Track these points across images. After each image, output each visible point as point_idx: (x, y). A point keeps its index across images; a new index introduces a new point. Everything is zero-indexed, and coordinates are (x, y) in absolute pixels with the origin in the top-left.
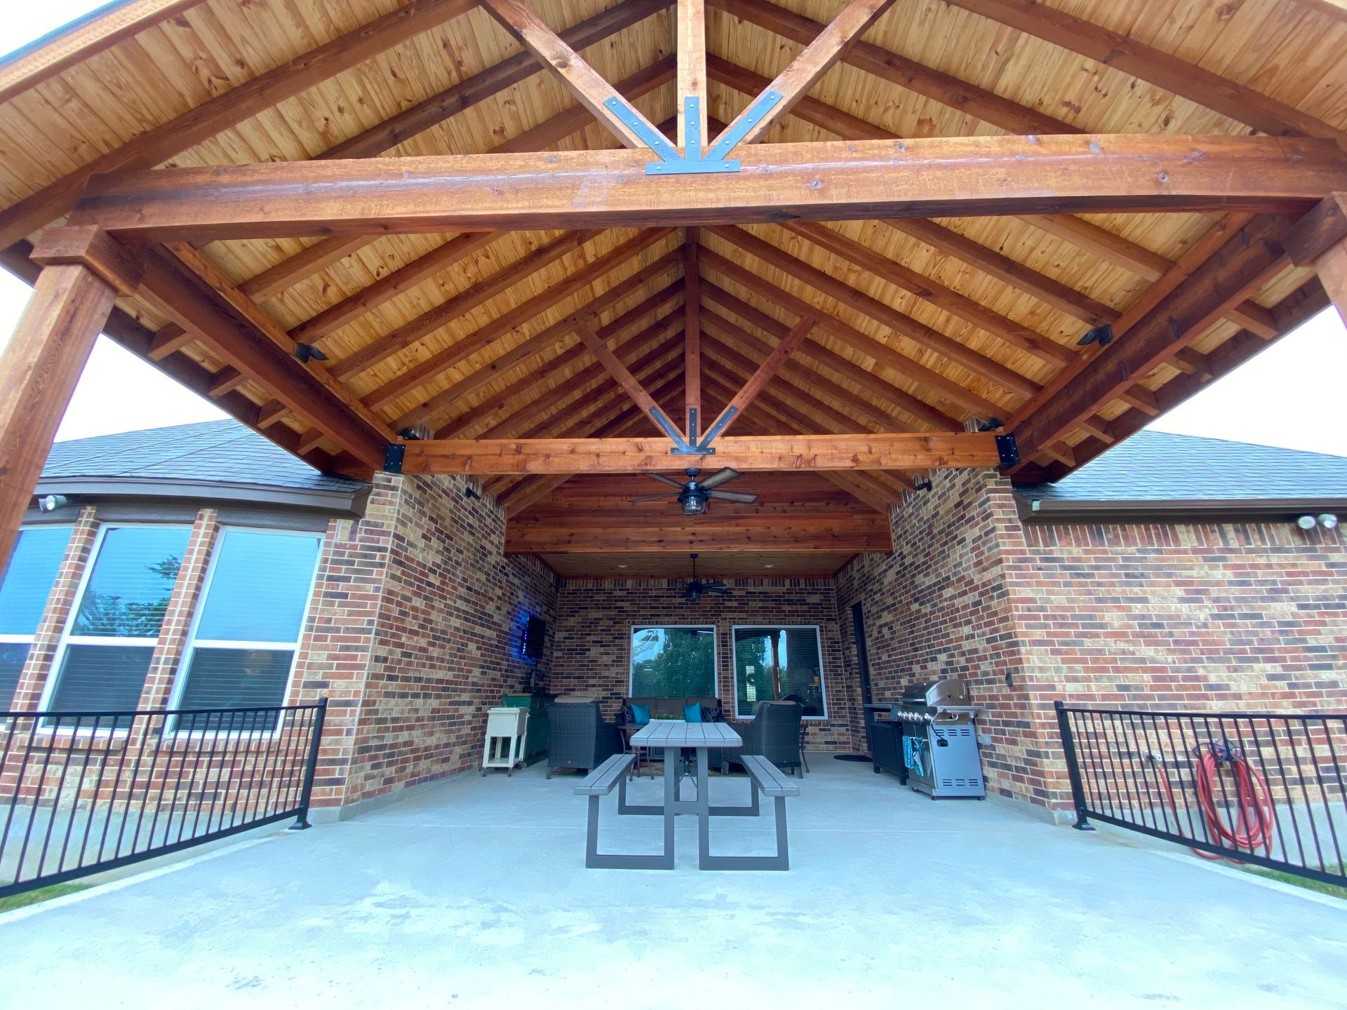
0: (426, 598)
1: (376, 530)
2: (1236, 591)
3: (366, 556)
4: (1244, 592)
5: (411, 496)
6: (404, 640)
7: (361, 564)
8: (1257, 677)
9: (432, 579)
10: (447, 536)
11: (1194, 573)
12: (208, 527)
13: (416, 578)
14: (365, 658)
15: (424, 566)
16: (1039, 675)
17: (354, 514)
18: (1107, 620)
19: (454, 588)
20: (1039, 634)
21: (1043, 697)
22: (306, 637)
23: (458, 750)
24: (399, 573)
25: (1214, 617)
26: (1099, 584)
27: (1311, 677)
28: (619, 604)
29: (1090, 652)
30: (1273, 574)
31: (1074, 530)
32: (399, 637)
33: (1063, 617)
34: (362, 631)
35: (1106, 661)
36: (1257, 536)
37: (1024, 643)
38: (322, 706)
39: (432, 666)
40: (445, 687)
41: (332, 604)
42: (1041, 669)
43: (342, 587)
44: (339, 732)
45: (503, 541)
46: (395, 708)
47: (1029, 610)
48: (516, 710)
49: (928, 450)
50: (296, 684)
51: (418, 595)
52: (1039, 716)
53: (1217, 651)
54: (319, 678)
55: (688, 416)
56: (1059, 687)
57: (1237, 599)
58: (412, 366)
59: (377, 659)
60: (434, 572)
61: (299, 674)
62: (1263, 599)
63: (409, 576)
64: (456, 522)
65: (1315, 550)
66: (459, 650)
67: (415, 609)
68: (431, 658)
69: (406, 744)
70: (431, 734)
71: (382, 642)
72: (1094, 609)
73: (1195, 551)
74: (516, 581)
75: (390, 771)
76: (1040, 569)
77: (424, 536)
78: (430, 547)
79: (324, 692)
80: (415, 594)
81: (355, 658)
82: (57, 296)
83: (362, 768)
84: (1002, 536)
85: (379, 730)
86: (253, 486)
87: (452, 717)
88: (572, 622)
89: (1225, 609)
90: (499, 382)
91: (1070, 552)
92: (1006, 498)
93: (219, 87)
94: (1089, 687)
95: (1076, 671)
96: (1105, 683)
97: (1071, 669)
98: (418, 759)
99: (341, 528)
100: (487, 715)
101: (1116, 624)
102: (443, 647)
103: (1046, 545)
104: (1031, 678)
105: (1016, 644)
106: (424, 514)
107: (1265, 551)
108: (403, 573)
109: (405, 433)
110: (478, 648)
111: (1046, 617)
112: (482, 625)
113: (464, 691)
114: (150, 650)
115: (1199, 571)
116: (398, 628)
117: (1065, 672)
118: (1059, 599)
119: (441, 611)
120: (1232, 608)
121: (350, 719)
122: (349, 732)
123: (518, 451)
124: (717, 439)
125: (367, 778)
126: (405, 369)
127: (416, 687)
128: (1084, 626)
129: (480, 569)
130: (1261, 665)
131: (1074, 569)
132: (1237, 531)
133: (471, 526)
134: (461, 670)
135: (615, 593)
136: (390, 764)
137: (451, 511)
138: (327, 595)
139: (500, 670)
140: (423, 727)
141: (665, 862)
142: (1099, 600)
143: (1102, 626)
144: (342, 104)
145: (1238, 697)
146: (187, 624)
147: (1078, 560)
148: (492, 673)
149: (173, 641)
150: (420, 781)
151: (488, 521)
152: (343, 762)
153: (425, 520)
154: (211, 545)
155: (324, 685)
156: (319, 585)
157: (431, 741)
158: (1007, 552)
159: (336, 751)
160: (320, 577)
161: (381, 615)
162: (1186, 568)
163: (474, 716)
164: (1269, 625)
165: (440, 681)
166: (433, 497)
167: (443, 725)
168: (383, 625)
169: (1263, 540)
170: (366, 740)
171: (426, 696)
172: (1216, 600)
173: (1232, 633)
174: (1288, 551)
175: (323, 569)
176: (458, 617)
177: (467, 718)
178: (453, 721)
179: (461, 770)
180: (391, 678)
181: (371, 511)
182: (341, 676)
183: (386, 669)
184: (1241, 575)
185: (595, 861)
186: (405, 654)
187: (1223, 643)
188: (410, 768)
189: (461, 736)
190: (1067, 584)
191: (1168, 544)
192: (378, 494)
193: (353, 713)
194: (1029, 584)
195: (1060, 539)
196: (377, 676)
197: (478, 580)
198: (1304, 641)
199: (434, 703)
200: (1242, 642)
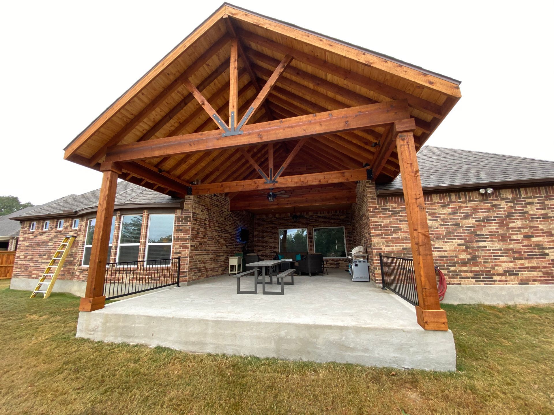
0: (204, 228)
1: (187, 212)
2: (452, 216)
3: (185, 219)
4: (454, 216)
5: (196, 201)
6: (199, 240)
7: (184, 221)
8: (454, 245)
9: (206, 222)
10: (209, 209)
11: (436, 211)
12: (146, 215)
13: (201, 223)
14: (189, 246)
15: (203, 219)
16: (377, 245)
17: (181, 208)
18: (402, 227)
19: (213, 224)
20: (378, 233)
21: (377, 252)
22: (174, 241)
23: (221, 269)
24: (195, 223)
25: (441, 225)
26: (401, 216)
27: (475, 244)
28: (274, 222)
29: (395, 238)
30: (467, 210)
31: (395, 198)
32: (198, 240)
33: (387, 227)
34: (187, 239)
35: (400, 240)
36: (464, 197)
37: (373, 236)
38: (179, 258)
39: (209, 246)
40: (214, 252)
41: (179, 232)
42: (378, 243)
43: (181, 228)
44: (184, 265)
45: (229, 207)
46: (199, 258)
47: (376, 225)
48: (237, 257)
49: (344, 176)
50: (173, 253)
51: (202, 227)
52: (375, 257)
53: (440, 236)
54: (178, 251)
55: (269, 171)
56: (383, 249)
57: (451, 219)
58: (190, 165)
59: (192, 246)
60: (206, 220)
61: (173, 251)
62: (461, 219)
63: (199, 223)
64: (212, 205)
65: (488, 200)
66: (217, 241)
67: (201, 231)
68: (209, 244)
69: (203, 267)
70: (211, 264)
71: (193, 241)
72: (398, 224)
73: (438, 203)
74: (236, 218)
75: (200, 274)
76: (381, 212)
77: (202, 211)
78: (204, 214)
79: (180, 255)
80: (201, 227)
81: (186, 246)
82: (107, 179)
83: (191, 273)
84: (369, 202)
85: (195, 264)
86: (155, 203)
87: (218, 260)
88: (259, 229)
89: (446, 222)
90: (216, 163)
91: (392, 206)
92: (372, 189)
93: (129, 121)
94: (393, 249)
95: (389, 244)
96: (398, 247)
97: (388, 243)
98: (208, 271)
99: (178, 212)
100: (229, 259)
101: (405, 229)
102: (212, 241)
103: (384, 204)
104: (374, 246)
105: (371, 236)
106: (201, 205)
107: (466, 202)
108: (196, 222)
109: (192, 183)
110: (224, 240)
111: (381, 227)
112: (224, 233)
113: (221, 252)
114: (138, 246)
115: (439, 210)
116: (197, 237)
117: (385, 244)
118: (386, 221)
119: (210, 231)
120: (448, 222)
121: (187, 261)
122: (187, 264)
123: (222, 186)
124: (278, 178)
125: (193, 275)
126: (188, 167)
127: (205, 252)
128: (394, 230)
129: (222, 217)
130: (456, 241)
131: (394, 212)
132: (456, 195)
133: (217, 205)
134: (218, 247)
135: (273, 219)
136: (199, 272)
137: (209, 202)
138: (177, 230)
139: (233, 246)
140: (208, 263)
141: (255, 293)
142: (400, 221)
143: (400, 229)
144: (156, 114)
145: (445, 251)
146: (146, 240)
147: (395, 208)
148: (230, 247)
149: (143, 244)
150: (209, 277)
151: (223, 202)
152: (186, 272)
153: (201, 206)
154: (148, 219)
155: (179, 253)
156: (175, 228)
157: (212, 266)
158: (371, 207)
159: (184, 269)
160: (175, 226)
161: (191, 235)
162: (433, 209)
163: (225, 259)
164: (462, 227)
165: (212, 250)
166: (203, 199)
167: (215, 262)
168: (192, 237)
169: (466, 198)
170: (192, 266)
171: (208, 254)
172: (444, 219)
173: (447, 230)
174: (475, 201)
175: (175, 223)
176: (216, 232)
177: (222, 260)
178: (218, 261)
179: (222, 274)
180: (196, 250)
181: (186, 207)
182: (183, 251)
183: (195, 248)
184: (454, 210)
185: (239, 292)
186: (200, 244)
187: (443, 234)
188: (205, 273)
189: (221, 265)
190: (390, 217)
191: (428, 201)
192: (187, 202)
193: (187, 260)
194: (377, 217)
195: (389, 201)
196: (192, 250)
197: (221, 220)
198: (476, 232)
199: (211, 256)
200: (450, 233)
